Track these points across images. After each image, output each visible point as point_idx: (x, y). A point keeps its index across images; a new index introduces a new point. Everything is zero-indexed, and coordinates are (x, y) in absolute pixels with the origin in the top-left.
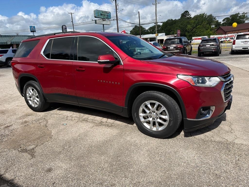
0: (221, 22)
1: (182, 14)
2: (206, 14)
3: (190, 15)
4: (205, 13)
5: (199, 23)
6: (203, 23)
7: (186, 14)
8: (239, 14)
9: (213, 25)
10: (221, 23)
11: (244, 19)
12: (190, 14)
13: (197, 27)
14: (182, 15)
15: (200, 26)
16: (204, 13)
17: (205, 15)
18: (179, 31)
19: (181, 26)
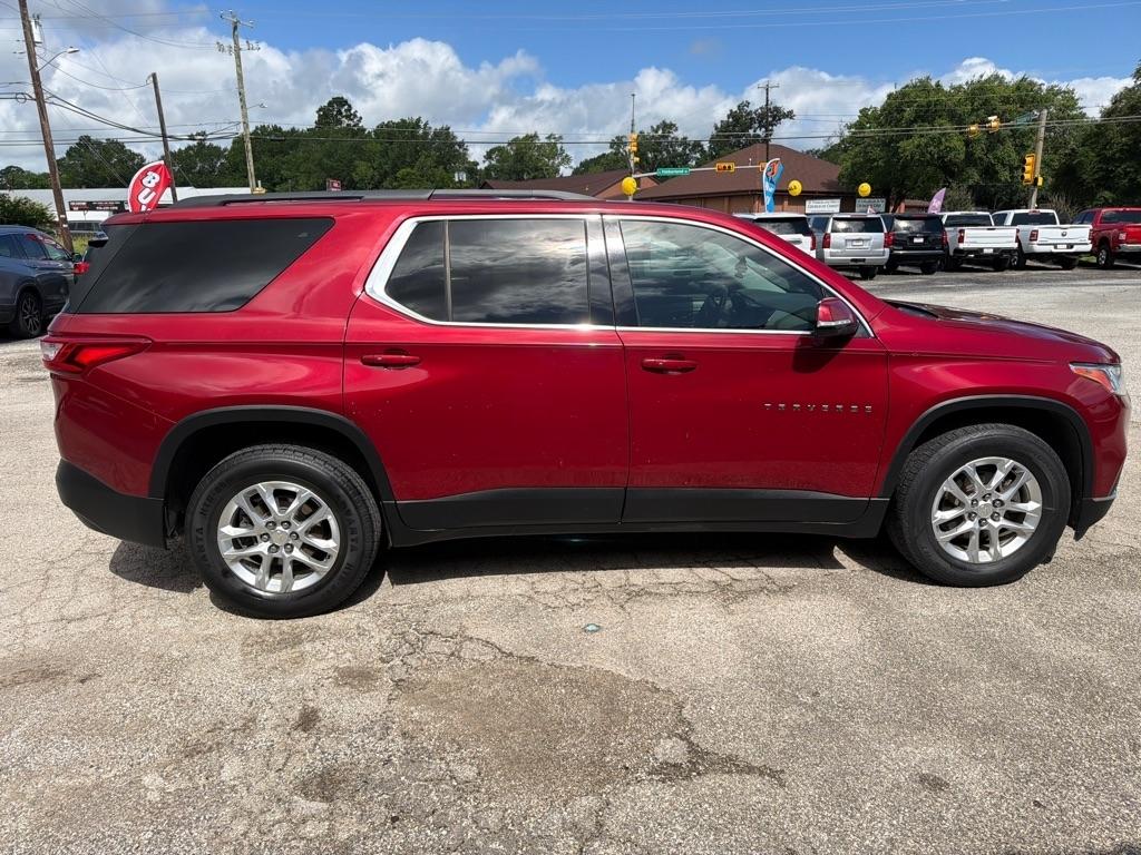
0: (478, 164)
1: (320, 110)
2: (426, 125)
3: (355, 116)
4: (423, 121)
5: (404, 156)
6: (422, 159)
7: (340, 112)
8: (536, 136)
9: (459, 171)
10: (479, 168)
11: (553, 158)
12: (358, 115)
13: (398, 175)
14: (319, 116)
15: (409, 170)
16: (419, 120)
17: (422, 125)
18: (336, 185)
19: (325, 160)
